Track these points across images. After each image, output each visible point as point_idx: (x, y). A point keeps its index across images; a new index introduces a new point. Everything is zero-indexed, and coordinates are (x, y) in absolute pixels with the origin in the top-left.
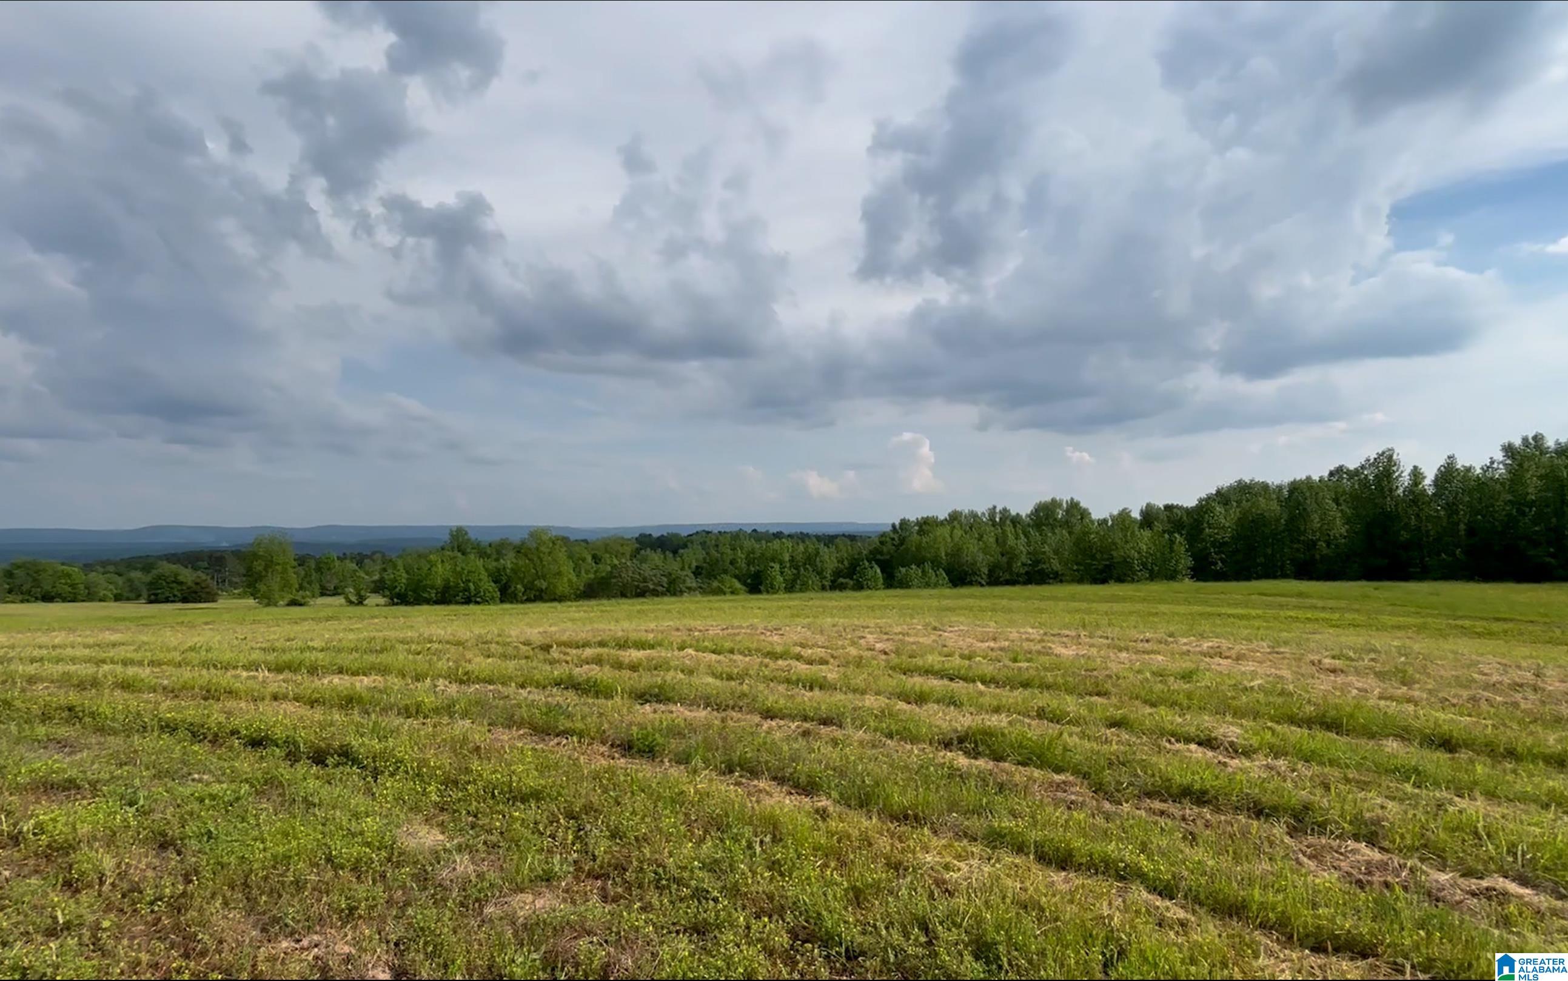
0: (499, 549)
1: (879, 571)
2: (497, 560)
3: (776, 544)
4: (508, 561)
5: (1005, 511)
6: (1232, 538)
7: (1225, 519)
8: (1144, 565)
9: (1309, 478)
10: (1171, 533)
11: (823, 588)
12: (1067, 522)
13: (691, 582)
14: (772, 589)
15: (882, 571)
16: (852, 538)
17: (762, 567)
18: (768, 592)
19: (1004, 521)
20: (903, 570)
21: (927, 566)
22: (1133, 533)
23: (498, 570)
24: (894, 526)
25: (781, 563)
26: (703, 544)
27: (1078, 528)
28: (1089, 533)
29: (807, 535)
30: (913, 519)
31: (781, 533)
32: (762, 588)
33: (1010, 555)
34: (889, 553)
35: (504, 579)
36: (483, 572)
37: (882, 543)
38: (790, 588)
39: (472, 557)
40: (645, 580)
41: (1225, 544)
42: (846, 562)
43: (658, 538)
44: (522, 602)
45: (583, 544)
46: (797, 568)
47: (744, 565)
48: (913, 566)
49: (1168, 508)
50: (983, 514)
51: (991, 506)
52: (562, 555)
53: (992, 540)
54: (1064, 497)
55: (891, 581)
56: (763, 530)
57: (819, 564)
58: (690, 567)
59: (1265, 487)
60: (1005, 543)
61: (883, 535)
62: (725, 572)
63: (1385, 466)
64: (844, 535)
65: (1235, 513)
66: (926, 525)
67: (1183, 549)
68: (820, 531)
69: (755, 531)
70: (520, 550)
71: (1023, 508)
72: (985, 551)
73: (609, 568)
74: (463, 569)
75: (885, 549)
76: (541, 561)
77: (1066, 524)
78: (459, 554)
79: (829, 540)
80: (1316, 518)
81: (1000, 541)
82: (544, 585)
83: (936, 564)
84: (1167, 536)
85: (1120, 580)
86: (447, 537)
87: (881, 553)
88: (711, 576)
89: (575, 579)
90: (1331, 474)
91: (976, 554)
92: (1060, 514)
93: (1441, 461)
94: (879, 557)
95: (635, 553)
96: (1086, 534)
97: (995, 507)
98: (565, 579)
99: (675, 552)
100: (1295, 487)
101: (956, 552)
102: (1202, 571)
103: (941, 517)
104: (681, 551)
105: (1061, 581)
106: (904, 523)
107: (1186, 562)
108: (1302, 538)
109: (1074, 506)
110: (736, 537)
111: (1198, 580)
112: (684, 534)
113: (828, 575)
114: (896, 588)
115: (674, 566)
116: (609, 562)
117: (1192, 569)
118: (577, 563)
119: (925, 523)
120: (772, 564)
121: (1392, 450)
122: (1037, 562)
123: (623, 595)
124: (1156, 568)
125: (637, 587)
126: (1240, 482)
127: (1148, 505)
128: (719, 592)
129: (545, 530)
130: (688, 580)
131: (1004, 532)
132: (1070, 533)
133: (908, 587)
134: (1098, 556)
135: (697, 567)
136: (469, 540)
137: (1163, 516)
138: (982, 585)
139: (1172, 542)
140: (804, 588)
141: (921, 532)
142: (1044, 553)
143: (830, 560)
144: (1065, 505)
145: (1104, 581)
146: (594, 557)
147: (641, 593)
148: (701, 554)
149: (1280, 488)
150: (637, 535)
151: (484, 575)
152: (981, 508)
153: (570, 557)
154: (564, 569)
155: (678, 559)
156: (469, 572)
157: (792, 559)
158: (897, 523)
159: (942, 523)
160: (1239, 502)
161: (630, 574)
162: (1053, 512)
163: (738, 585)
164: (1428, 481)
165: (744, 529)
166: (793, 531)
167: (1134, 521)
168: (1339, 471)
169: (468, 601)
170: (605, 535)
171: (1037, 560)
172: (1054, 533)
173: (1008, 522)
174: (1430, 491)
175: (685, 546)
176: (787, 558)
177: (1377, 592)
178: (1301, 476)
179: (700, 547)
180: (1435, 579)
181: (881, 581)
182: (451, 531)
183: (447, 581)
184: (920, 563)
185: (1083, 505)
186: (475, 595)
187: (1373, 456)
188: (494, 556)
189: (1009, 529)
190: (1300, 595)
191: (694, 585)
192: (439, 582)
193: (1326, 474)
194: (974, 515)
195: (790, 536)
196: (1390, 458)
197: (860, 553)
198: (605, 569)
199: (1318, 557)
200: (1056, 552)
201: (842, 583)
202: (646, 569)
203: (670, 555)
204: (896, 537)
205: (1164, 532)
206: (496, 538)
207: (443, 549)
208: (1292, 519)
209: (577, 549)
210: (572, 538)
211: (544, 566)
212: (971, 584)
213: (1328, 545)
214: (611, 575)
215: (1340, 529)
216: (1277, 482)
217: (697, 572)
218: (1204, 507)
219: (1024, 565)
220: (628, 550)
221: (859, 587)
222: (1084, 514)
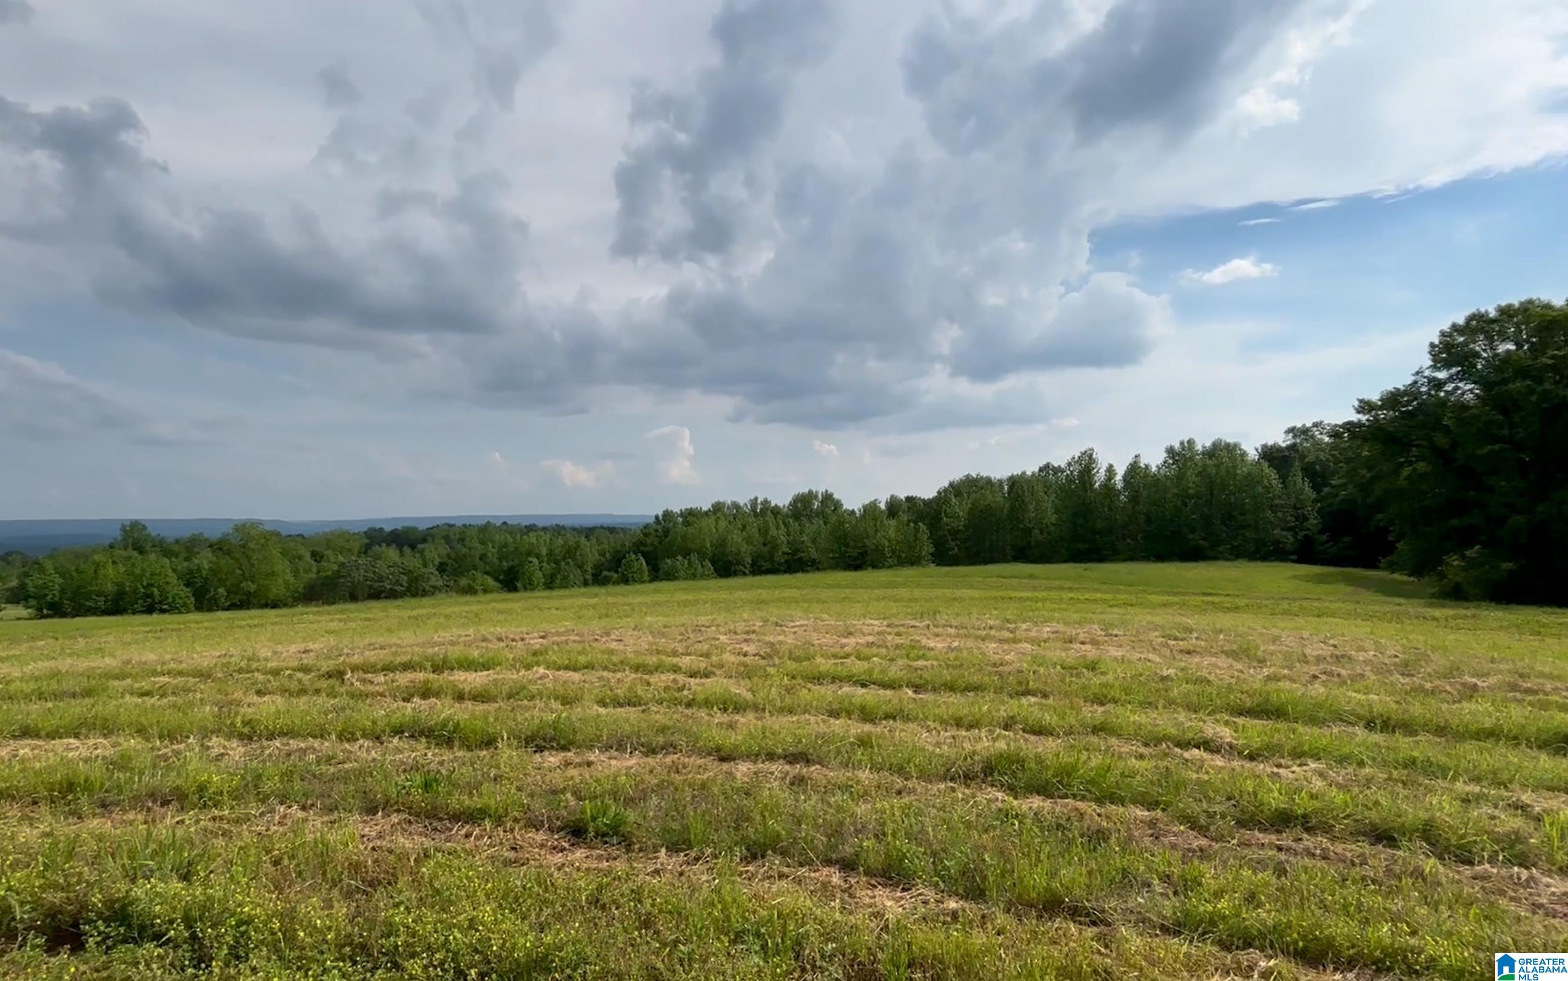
0: (190, 546)
1: (644, 564)
2: (187, 559)
3: (532, 538)
4: (204, 560)
5: (766, 502)
6: (965, 526)
7: (960, 509)
8: (893, 552)
9: (1024, 473)
10: (916, 523)
11: (586, 584)
12: (823, 512)
13: (436, 580)
14: (529, 586)
15: (648, 564)
16: (612, 530)
17: (516, 562)
18: (525, 589)
19: (764, 512)
20: (669, 561)
21: (694, 557)
22: (882, 522)
23: (191, 572)
24: (657, 517)
25: (538, 556)
26: (447, 539)
27: (833, 519)
28: (843, 523)
29: (563, 527)
30: (676, 510)
31: (535, 525)
32: (519, 585)
33: (771, 544)
34: (652, 545)
35: (199, 582)
36: (170, 573)
37: (645, 535)
38: (549, 585)
39: (153, 556)
40: (381, 579)
41: (958, 532)
42: (608, 555)
43: (392, 531)
44: (227, 609)
45: (299, 539)
46: (557, 562)
47: (495, 561)
48: (680, 558)
49: (909, 499)
50: (746, 505)
51: (753, 498)
52: (276, 552)
53: (755, 530)
54: (820, 489)
55: (657, 574)
56: (515, 523)
57: (579, 557)
58: (434, 565)
59: (989, 481)
60: (767, 531)
61: (646, 526)
62: (475, 568)
63: (1087, 463)
64: (602, 527)
65: (967, 505)
66: (690, 515)
67: (926, 537)
68: (577, 523)
69: (505, 523)
70: (219, 547)
71: (782, 500)
72: (749, 541)
73: (336, 567)
74: (143, 570)
75: (649, 541)
76: (249, 558)
77: (821, 514)
78: (135, 554)
79: (589, 532)
80: (1031, 507)
81: (764, 531)
82: (253, 587)
83: (702, 555)
84: (912, 525)
85: (875, 567)
86: (118, 534)
87: (645, 545)
88: (457, 573)
89: (292, 580)
90: (1041, 470)
91: (740, 544)
92: (816, 505)
93: (1129, 460)
94: (642, 548)
95: (366, 550)
96: (842, 523)
97: (756, 499)
98: (280, 581)
99: (413, 547)
100: (1015, 482)
101: (722, 543)
102: (942, 557)
103: (705, 509)
104: (420, 546)
105: (818, 569)
106: (667, 514)
107: (928, 548)
108: (1021, 526)
109: (828, 497)
110: (485, 530)
111: (938, 565)
112: (422, 527)
113: (589, 568)
114: (661, 580)
115: (412, 562)
116: (332, 559)
117: (932, 555)
118: (295, 559)
119: (690, 514)
120: (530, 559)
121: (1092, 450)
122: (797, 550)
123: (354, 598)
124: (904, 555)
125: (370, 587)
126: (968, 476)
127: (892, 496)
128: (470, 591)
129: (255, 524)
130: (433, 579)
131: (766, 522)
132: (825, 524)
133: (675, 578)
134: (852, 543)
135: (441, 564)
136: (149, 535)
137: (905, 507)
138: (745, 574)
139: (917, 530)
140: (565, 586)
141: (687, 523)
142: (803, 542)
143: (591, 554)
144: (820, 497)
145: (857, 568)
146: (314, 555)
147: (376, 595)
148: (444, 549)
149: (1001, 482)
150: (365, 529)
151: (173, 578)
152: (743, 500)
153: (284, 553)
154: (278, 568)
155: (418, 555)
156: (152, 574)
157: (550, 554)
158: (660, 513)
159: (706, 513)
160: (969, 494)
161: (362, 572)
162: (811, 504)
163: (490, 581)
164: (1119, 477)
165: (493, 521)
166: (547, 524)
167: (882, 512)
168: (1046, 467)
169: (150, 610)
170: (327, 530)
171: (796, 548)
172: (812, 523)
173: (769, 513)
174: (1120, 485)
175: (424, 540)
176: (544, 551)
177: (1087, 572)
178: (1017, 472)
179: (443, 541)
180: (1124, 560)
181: (647, 572)
182: (123, 526)
183: (120, 585)
184: (686, 553)
185: (836, 496)
186: (160, 602)
187: (1077, 455)
188: (184, 555)
189: (770, 518)
190: (1031, 576)
191: (440, 583)
192: (110, 588)
193: (1037, 470)
194: (736, 506)
195: (544, 529)
196: (1091, 455)
197: (623, 545)
198: (330, 567)
199: (1033, 543)
200: (814, 541)
201: (606, 577)
202: (381, 567)
203: (407, 550)
204: (659, 527)
205: (909, 521)
206: (186, 534)
207: (111, 546)
208: (1012, 509)
209: (292, 545)
210: (284, 533)
211: (253, 565)
212: (735, 574)
213: (1041, 533)
214: (338, 575)
215: (1051, 517)
216: (998, 477)
217: (442, 568)
218: (942, 497)
219: (784, 553)
220: (356, 546)
221: (626, 581)
222: (838, 505)
